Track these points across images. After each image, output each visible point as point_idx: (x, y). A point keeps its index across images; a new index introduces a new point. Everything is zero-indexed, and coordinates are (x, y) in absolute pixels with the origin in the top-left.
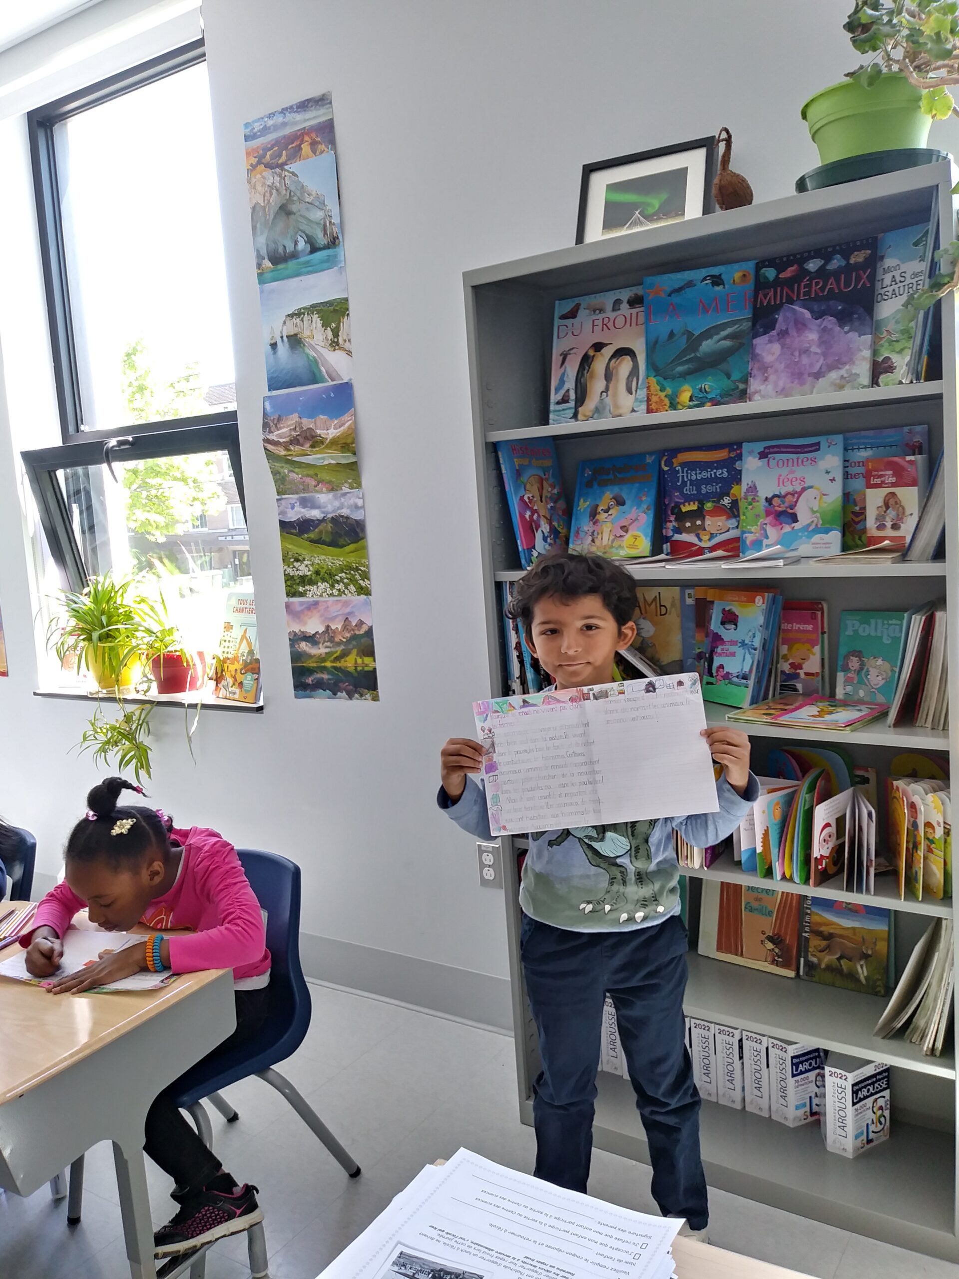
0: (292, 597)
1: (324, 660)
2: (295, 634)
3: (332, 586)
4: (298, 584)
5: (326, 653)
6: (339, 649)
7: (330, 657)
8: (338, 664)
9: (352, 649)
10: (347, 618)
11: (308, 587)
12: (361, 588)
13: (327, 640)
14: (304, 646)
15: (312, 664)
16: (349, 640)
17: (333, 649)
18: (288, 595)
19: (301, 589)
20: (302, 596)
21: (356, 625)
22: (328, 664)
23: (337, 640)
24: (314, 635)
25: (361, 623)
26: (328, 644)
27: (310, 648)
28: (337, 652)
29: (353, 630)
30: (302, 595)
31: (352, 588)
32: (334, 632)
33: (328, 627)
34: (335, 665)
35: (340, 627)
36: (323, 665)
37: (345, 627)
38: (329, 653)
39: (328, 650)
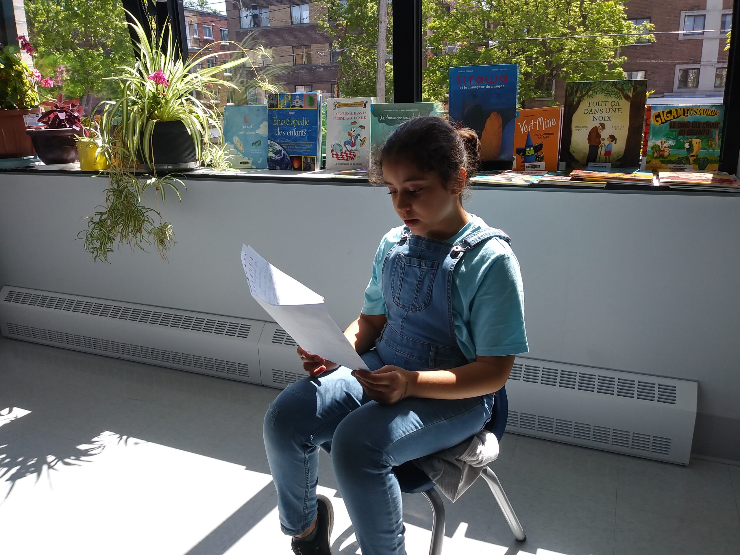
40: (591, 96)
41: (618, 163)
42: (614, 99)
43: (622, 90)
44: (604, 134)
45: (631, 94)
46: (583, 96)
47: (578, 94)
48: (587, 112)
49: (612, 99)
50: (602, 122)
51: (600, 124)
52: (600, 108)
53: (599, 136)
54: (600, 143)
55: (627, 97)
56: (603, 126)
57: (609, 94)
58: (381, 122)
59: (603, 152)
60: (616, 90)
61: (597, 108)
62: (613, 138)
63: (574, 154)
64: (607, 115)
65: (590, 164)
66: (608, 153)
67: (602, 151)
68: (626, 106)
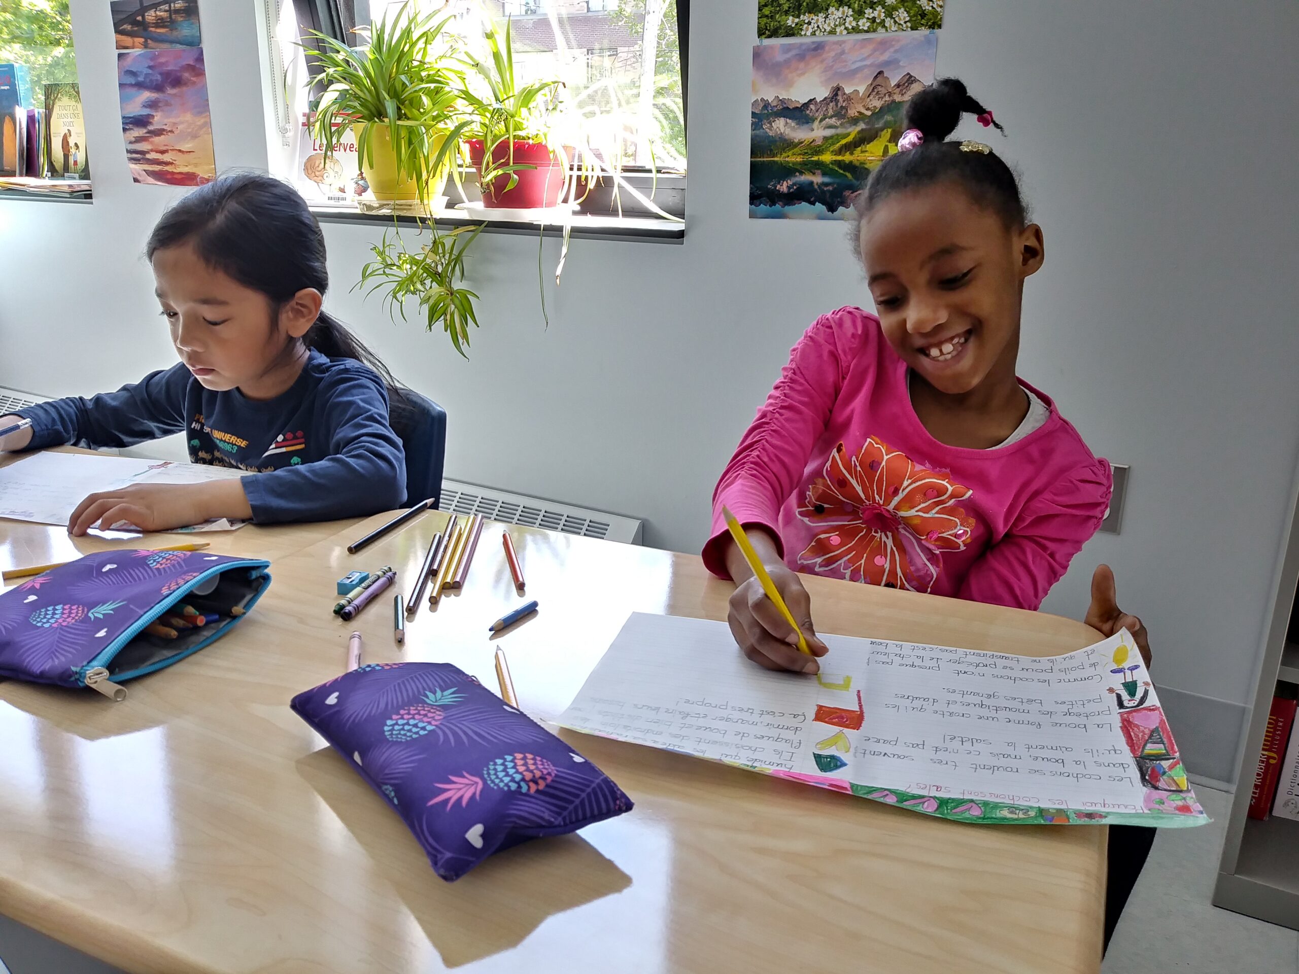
0: (769, 37)
1: (818, 151)
2: (766, 105)
3: (860, 13)
4: (787, 13)
5: (826, 139)
6: (853, 132)
7: (833, 144)
8: (847, 158)
9: (882, 130)
10: (881, 73)
11: (805, 18)
12: (923, 15)
13: (831, 112)
14: (781, 126)
15: (792, 158)
16: (879, 113)
17: (840, 131)
18: (761, 33)
19: (791, 21)
20: (793, 35)
21: (898, 86)
22: (827, 158)
23: (852, 112)
24: (806, 105)
25: (910, 80)
26: (833, 121)
27: (793, 129)
28: (848, 135)
29: (890, 94)
30: (790, 32)
31: (902, 15)
32: (849, 99)
33: (837, 90)
34: (840, 158)
35: (862, 89)
36: (815, 158)
37: (874, 89)
38: (832, 137)
39: (829, 132)
40: (60, 100)
44: (71, 142)
46: (55, 99)
47: (52, 98)
48: (60, 116)
49: (73, 103)
50: (69, 128)
51: (68, 130)
52: (66, 112)
53: (68, 142)
54: (69, 151)
59: (73, 163)
60: (74, 92)
61: (65, 112)
62: (76, 145)
63: (54, 163)
64: (72, 120)
65: (66, 174)
67: (71, 162)
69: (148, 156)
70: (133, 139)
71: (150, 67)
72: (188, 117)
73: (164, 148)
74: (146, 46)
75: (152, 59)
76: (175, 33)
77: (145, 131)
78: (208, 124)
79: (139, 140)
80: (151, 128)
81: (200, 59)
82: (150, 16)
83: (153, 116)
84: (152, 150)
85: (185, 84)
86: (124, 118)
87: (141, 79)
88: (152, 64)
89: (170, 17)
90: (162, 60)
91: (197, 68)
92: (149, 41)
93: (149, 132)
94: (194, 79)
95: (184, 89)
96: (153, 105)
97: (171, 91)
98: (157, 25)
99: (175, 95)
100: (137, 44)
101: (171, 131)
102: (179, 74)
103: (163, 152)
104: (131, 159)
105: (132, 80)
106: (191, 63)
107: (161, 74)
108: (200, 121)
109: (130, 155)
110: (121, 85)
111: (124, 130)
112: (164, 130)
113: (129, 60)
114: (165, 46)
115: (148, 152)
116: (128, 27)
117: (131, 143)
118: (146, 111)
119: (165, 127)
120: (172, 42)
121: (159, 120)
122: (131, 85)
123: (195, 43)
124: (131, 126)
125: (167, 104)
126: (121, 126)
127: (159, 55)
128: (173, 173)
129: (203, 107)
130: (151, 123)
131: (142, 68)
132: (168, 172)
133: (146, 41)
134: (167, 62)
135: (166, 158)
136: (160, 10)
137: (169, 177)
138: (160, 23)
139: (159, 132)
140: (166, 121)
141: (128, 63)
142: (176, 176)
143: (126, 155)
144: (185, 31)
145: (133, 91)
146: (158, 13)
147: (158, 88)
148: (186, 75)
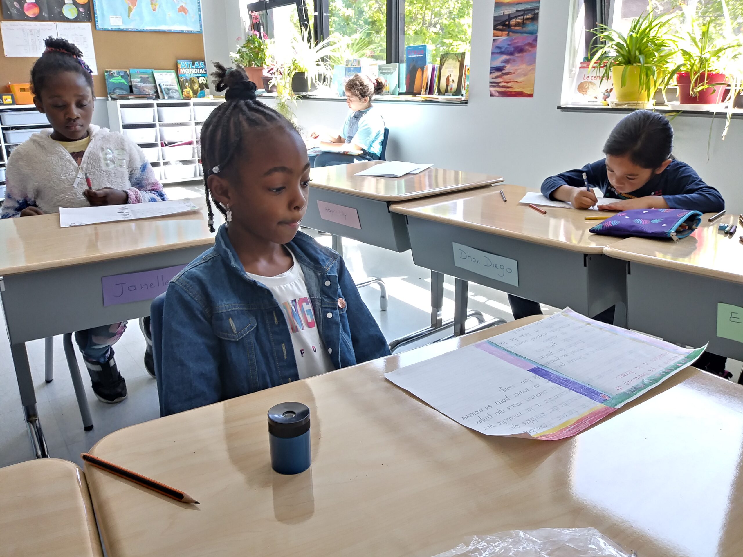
40: (448, 60)
41: (454, 94)
42: (455, 62)
43: (457, 57)
44: (451, 80)
45: (460, 60)
47: (444, 60)
48: (446, 68)
49: (454, 62)
53: (449, 80)
54: (449, 84)
55: (459, 61)
56: (450, 74)
57: (453, 59)
58: (381, 73)
61: (449, 66)
62: (453, 81)
63: (441, 89)
64: (452, 69)
65: (446, 94)
66: (451, 89)
67: (449, 88)
68: (458, 64)
69: (500, 84)
70: (494, 77)
71: (509, 45)
72: (524, 66)
73: (509, 81)
74: (508, 35)
75: (510, 41)
76: (525, 29)
77: (501, 73)
78: (534, 69)
79: (497, 77)
80: (504, 72)
81: (535, 40)
82: (513, 22)
83: (506, 67)
84: (502, 82)
85: (526, 51)
86: (491, 68)
87: (503, 50)
88: (510, 43)
89: (523, 22)
90: (516, 41)
91: (533, 44)
92: (510, 33)
93: (503, 74)
94: (530, 49)
95: (525, 54)
96: (507, 61)
97: (517, 55)
98: (515, 26)
99: (519, 57)
100: (503, 35)
101: (514, 73)
102: (523, 47)
103: (508, 82)
104: (491, 86)
105: (498, 51)
106: (531, 42)
107: (514, 47)
108: (530, 68)
109: (491, 84)
110: (493, 53)
111: (491, 73)
112: (510, 72)
113: (499, 42)
114: (519, 35)
115: (500, 83)
116: (500, 27)
117: (493, 78)
118: (503, 64)
119: (511, 71)
120: (522, 33)
121: (509, 68)
122: (498, 53)
123: (534, 33)
124: (494, 71)
125: (514, 61)
126: (489, 71)
127: (515, 39)
128: (511, 92)
129: (533, 61)
130: (504, 70)
131: (505, 45)
132: (509, 91)
133: (509, 33)
134: (518, 42)
135: (509, 85)
136: (519, 19)
137: (509, 93)
138: (518, 25)
139: (508, 74)
140: (512, 68)
141: (498, 43)
142: (512, 93)
143: (489, 84)
144: (530, 27)
145: (498, 55)
146: (517, 20)
147: (511, 54)
148: (527, 47)
